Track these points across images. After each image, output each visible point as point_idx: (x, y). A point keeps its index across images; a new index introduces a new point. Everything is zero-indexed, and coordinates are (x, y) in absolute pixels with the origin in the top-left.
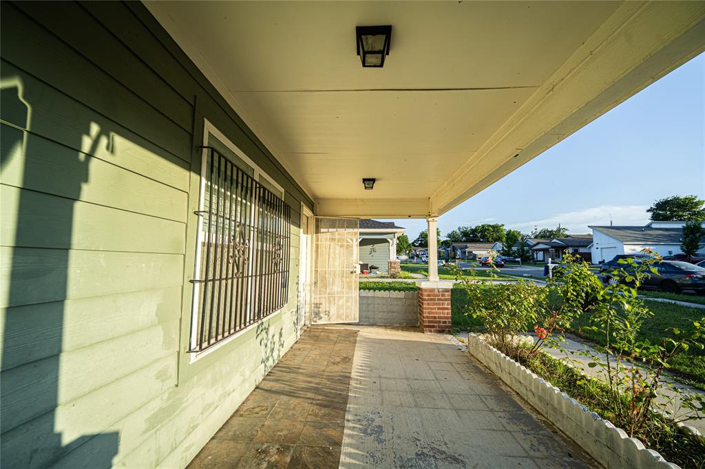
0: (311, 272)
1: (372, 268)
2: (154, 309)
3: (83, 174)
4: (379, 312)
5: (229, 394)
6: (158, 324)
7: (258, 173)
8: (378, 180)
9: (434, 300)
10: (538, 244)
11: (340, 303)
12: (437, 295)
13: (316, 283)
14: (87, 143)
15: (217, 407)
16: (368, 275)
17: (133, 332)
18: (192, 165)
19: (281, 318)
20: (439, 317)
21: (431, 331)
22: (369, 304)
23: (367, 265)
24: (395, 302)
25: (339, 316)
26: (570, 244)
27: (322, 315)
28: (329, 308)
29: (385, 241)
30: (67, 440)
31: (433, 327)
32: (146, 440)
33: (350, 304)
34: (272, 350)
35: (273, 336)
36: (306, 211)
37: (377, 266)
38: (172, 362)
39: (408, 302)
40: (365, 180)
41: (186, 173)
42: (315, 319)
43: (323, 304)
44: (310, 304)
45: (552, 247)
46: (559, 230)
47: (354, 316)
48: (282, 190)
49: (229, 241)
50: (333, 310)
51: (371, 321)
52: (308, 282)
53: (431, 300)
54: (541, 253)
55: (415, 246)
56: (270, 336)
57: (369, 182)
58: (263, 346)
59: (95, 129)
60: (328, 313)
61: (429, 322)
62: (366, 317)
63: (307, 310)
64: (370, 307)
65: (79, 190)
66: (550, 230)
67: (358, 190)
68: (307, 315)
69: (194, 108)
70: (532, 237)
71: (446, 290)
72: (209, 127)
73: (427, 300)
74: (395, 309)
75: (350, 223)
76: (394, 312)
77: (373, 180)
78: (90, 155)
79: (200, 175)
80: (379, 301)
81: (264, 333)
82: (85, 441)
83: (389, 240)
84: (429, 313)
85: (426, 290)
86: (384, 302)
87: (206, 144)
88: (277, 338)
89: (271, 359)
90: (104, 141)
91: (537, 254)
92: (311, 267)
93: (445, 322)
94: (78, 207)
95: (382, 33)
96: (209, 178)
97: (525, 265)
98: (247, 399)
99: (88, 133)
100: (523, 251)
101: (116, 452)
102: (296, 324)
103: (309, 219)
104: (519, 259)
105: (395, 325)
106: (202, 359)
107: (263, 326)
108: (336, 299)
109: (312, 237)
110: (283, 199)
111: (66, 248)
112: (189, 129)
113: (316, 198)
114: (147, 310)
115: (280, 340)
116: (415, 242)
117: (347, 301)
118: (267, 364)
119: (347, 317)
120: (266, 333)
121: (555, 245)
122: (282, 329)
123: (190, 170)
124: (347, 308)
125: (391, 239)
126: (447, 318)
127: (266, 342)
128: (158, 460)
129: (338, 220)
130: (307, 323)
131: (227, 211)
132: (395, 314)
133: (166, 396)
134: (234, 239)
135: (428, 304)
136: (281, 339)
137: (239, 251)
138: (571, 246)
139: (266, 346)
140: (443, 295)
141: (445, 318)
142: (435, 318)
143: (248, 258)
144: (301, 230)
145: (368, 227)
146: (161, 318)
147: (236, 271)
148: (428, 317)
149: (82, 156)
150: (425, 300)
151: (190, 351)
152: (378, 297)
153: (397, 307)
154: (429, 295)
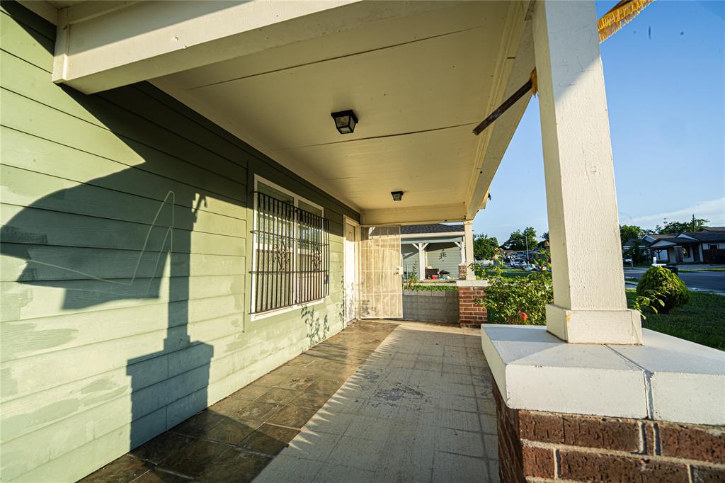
0: (359, 273)
1: (443, 273)
2: (229, 286)
3: (193, 218)
4: (423, 309)
5: (280, 350)
6: (232, 294)
7: (297, 199)
8: (405, 192)
9: (470, 297)
10: (659, 240)
11: (385, 301)
12: (472, 293)
13: (362, 284)
14: (195, 204)
15: (271, 354)
16: (437, 280)
17: (219, 296)
18: (248, 204)
19: (325, 307)
20: (475, 314)
21: (467, 326)
22: (412, 302)
23: (436, 270)
24: (437, 301)
25: (385, 313)
26: (703, 240)
27: (369, 311)
28: (376, 304)
29: (453, 245)
30: (192, 340)
31: (470, 322)
32: (227, 356)
33: (394, 301)
34: (317, 330)
35: (318, 320)
36: (349, 222)
37: (449, 271)
38: (240, 318)
39: (448, 301)
40: (393, 193)
41: (245, 209)
42: (364, 314)
43: (371, 301)
44: (359, 301)
45: (678, 244)
46: (693, 223)
47: (399, 313)
48: (322, 208)
49: (273, 248)
50: (380, 307)
51: (415, 317)
52: (357, 282)
53: (467, 297)
54: (665, 252)
55: (505, 249)
56: (315, 319)
57: (398, 195)
58: (308, 326)
59: (197, 196)
60: (375, 309)
61: (466, 318)
62: (410, 314)
63: (357, 306)
64: (414, 305)
65: (192, 226)
66: (682, 222)
67: (389, 202)
68: (357, 310)
69: (247, 169)
70: (657, 233)
71: (482, 288)
72: (257, 178)
73: (463, 298)
74: (437, 306)
75: (393, 230)
76: (436, 309)
77: (401, 193)
78: (196, 210)
79: (253, 209)
80: (422, 300)
81: (309, 315)
82: (199, 344)
83: (457, 244)
84: (465, 309)
85: (461, 288)
86: (427, 300)
87: (256, 189)
88: (321, 322)
89: (316, 336)
90: (203, 202)
91: (659, 253)
92: (359, 269)
93: (481, 318)
94: (192, 233)
95: (346, 115)
96: (259, 211)
97: (638, 266)
98: (295, 358)
99: (195, 199)
100: (637, 250)
101: (212, 356)
102: (342, 314)
103: (356, 228)
104: (630, 260)
105: (437, 321)
106: (259, 320)
107: (307, 310)
108: (382, 297)
109: (359, 244)
110: (323, 216)
111: (189, 253)
112: (245, 184)
113: (362, 210)
114: (225, 286)
115: (325, 324)
116: (505, 244)
117: (392, 299)
118: (313, 339)
119: (392, 313)
120: (312, 315)
121: (683, 241)
122: (326, 316)
123: (246, 207)
124: (392, 305)
125: (459, 243)
126: (483, 314)
127: (311, 322)
128: (233, 370)
129: (382, 228)
130: (358, 317)
131: (267, 226)
132: (437, 311)
133: (237, 336)
134: (277, 247)
135: (465, 301)
136: (327, 324)
137: (281, 255)
138: (706, 242)
139: (311, 325)
140: (480, 293)
141: (481, 314)
142: (471, 314)
143: (289, 260)
144: (345, 238)
145: (412, 233)
146: (234, 292)
147: (279, 267)
148: (464, 313)
149: (193, 210)
150: (461, 297)
151: (251, 313)
152: (421, 296)
153: (439, 305)
154: (464, 293)
